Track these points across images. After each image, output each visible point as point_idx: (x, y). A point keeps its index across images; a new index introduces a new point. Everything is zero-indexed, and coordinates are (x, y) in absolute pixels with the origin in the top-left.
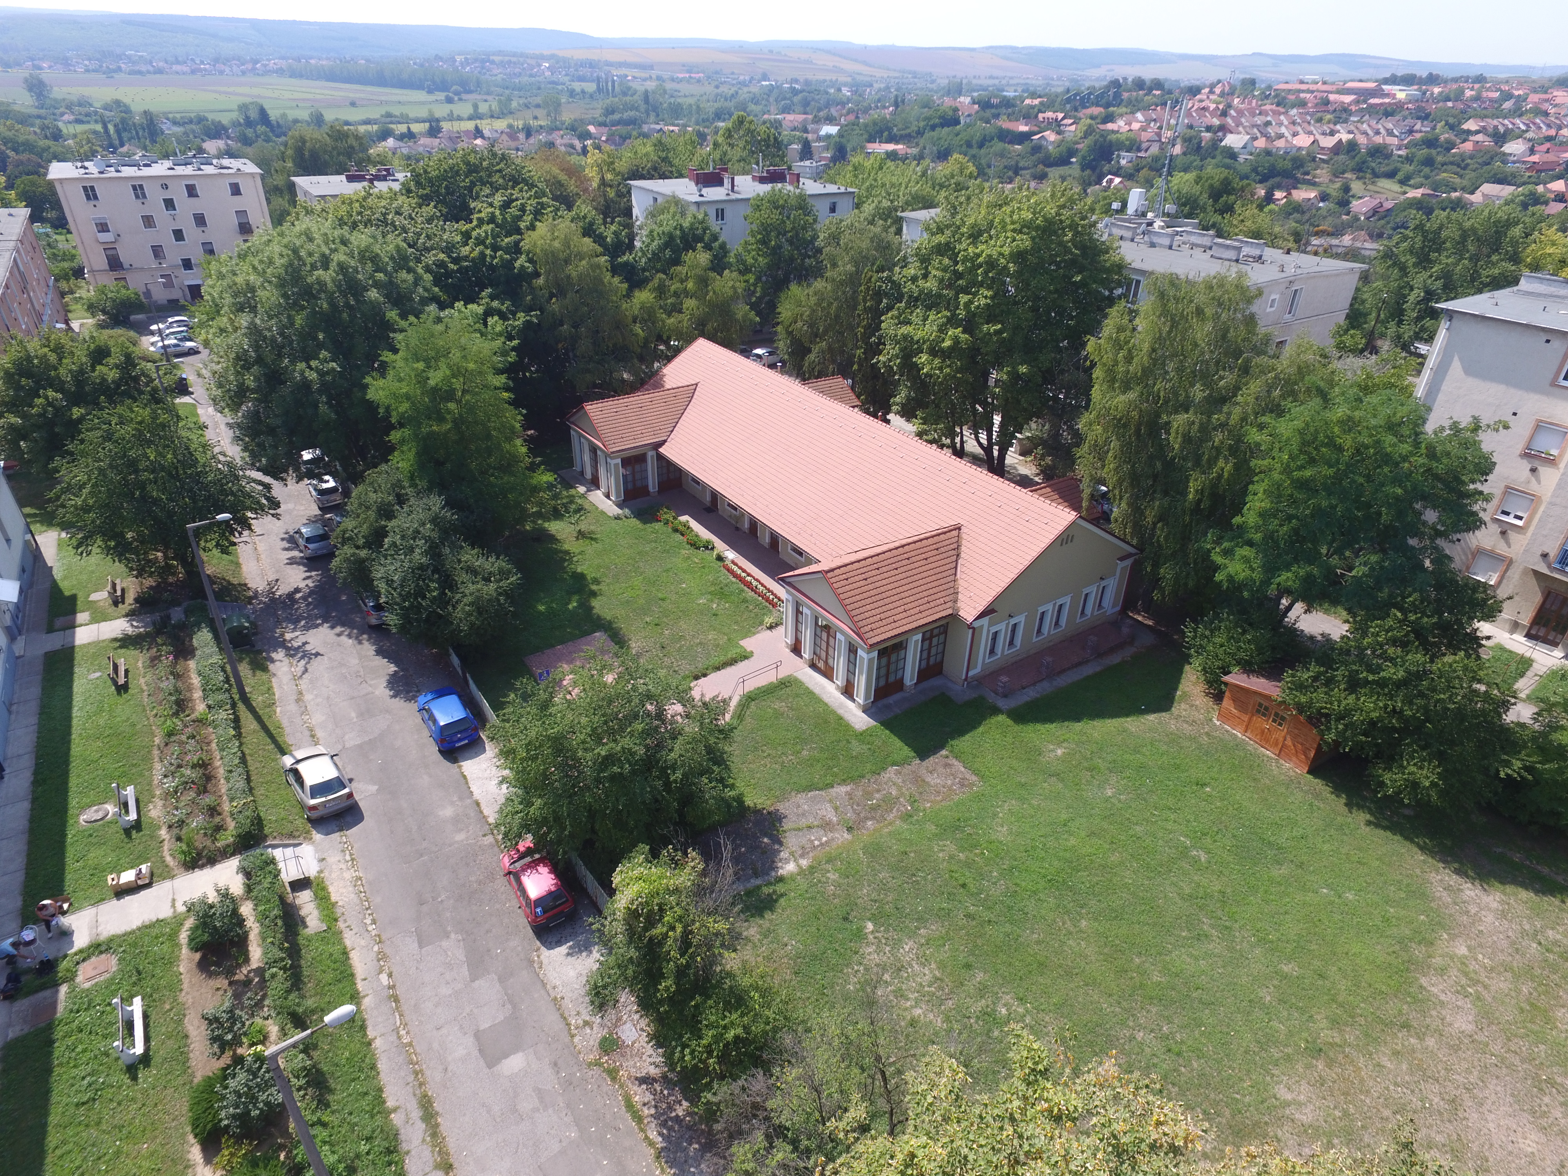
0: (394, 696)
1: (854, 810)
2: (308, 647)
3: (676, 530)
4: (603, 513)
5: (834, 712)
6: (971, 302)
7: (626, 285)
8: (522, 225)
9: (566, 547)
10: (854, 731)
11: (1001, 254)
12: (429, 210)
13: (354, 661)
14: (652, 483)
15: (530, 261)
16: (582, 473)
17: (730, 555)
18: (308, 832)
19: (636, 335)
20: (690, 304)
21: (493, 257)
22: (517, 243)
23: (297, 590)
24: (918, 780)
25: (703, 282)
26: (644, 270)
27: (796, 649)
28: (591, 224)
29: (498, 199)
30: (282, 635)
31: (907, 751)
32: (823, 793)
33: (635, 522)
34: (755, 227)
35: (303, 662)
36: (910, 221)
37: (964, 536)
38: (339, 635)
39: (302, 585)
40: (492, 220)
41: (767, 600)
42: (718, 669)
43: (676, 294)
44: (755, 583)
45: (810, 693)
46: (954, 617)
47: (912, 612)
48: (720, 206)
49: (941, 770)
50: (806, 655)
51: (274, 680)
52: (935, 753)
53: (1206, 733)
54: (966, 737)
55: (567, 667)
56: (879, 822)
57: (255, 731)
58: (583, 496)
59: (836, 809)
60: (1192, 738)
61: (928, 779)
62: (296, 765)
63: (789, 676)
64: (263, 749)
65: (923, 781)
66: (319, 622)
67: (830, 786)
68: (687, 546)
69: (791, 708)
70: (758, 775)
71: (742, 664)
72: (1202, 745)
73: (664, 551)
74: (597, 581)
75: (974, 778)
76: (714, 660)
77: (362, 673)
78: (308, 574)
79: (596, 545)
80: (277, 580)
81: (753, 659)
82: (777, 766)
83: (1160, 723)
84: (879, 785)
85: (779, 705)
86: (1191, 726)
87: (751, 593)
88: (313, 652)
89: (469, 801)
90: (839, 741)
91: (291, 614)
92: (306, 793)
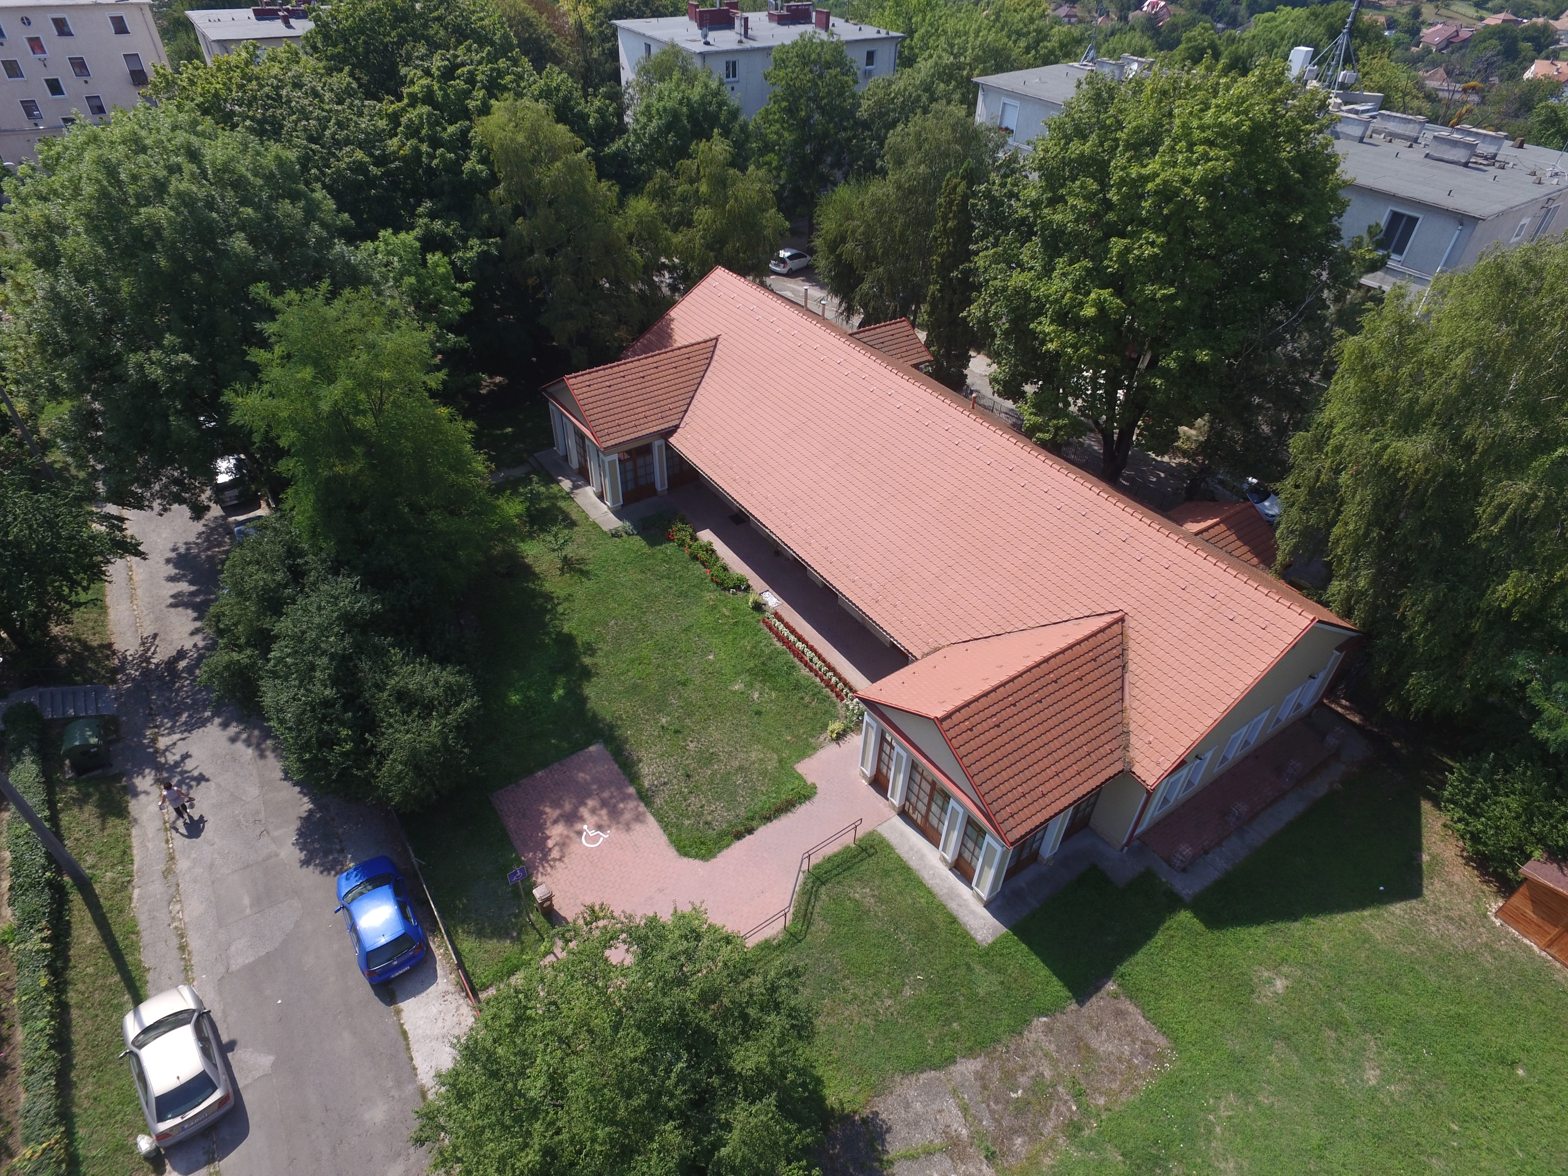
0: (305, 863)
1: (992, 1112)
2: (189, 765)
3: (695, 558)
4: (595, 526)
5: (942, 908)
6: (1128, 250)
7: (616, 188)
8: (471, 104)
9: (548, 587)
10: (976, 945)
11: (1186, 181)
12: (342, 79)
13: (253, 791)
14: (660, 479)
15: (483, 160)
16: (566, 458)
17: (772, 600)
19: (634, 263)
20: (703, 214)
21: (432, 157)
22: (465, 132)
23: (181, 654)
25: (720, 183)
26: (640, 161)
27: (879, 783)
28: (567, 99)
29: (437, 63)
30: (154, 741)
31: (1057, 987)
32: (941, 1074)
33: (638, 542)
34: (778, 90)
36: (987, 89)
37: (1131, 633)
38: (233, 740)
39: (188, 645)
40: (429, 98)
41: (828, 684)
42: (768, 819)
43: (684, 199)
44: (809, 654)
45: (905, 869)
46: (1126, 775)
47: (1067, 774)
48: (731, 58)
49: (1111, 1023)
50: (896, 802)
51: (134, 832)
52: (1098, 989)
53: (1486, 944)
54: (1140, 956)
55: (552, 813)
56: (1032, 1140)
57: (92, 950)
58: (568, 497)
59: (965, 1110)
60: (1469, 957)
61: (1094, 1043)
62: (140, 1047)
63: (871, 834)
64: (102, 987)
65: (1088, 1047)
66: (208, 714)
67: (951, 1060)
68: (713, 586)
69: (880, 900)
70: (842, 1041)
71: (802, 810)
72: (1487, 972)
73: (681, 594)
74: (591, 650)
75: (1162, 1041)
76: (762, 802)
77: (262, 816)
78: (198, 624)
79: (588, 584)
80: (155, 636)
81: (816, 799)
82: (869, 1022)
83: (1413, 922)
84: (1024, 1056)
85: (861, 893)
86: (1459, 927)
87: (805, 671)
88: (196, 773)
89: (410, 1089)
90: (955, 967)
91: (170, 700)
92: (150, 1113)
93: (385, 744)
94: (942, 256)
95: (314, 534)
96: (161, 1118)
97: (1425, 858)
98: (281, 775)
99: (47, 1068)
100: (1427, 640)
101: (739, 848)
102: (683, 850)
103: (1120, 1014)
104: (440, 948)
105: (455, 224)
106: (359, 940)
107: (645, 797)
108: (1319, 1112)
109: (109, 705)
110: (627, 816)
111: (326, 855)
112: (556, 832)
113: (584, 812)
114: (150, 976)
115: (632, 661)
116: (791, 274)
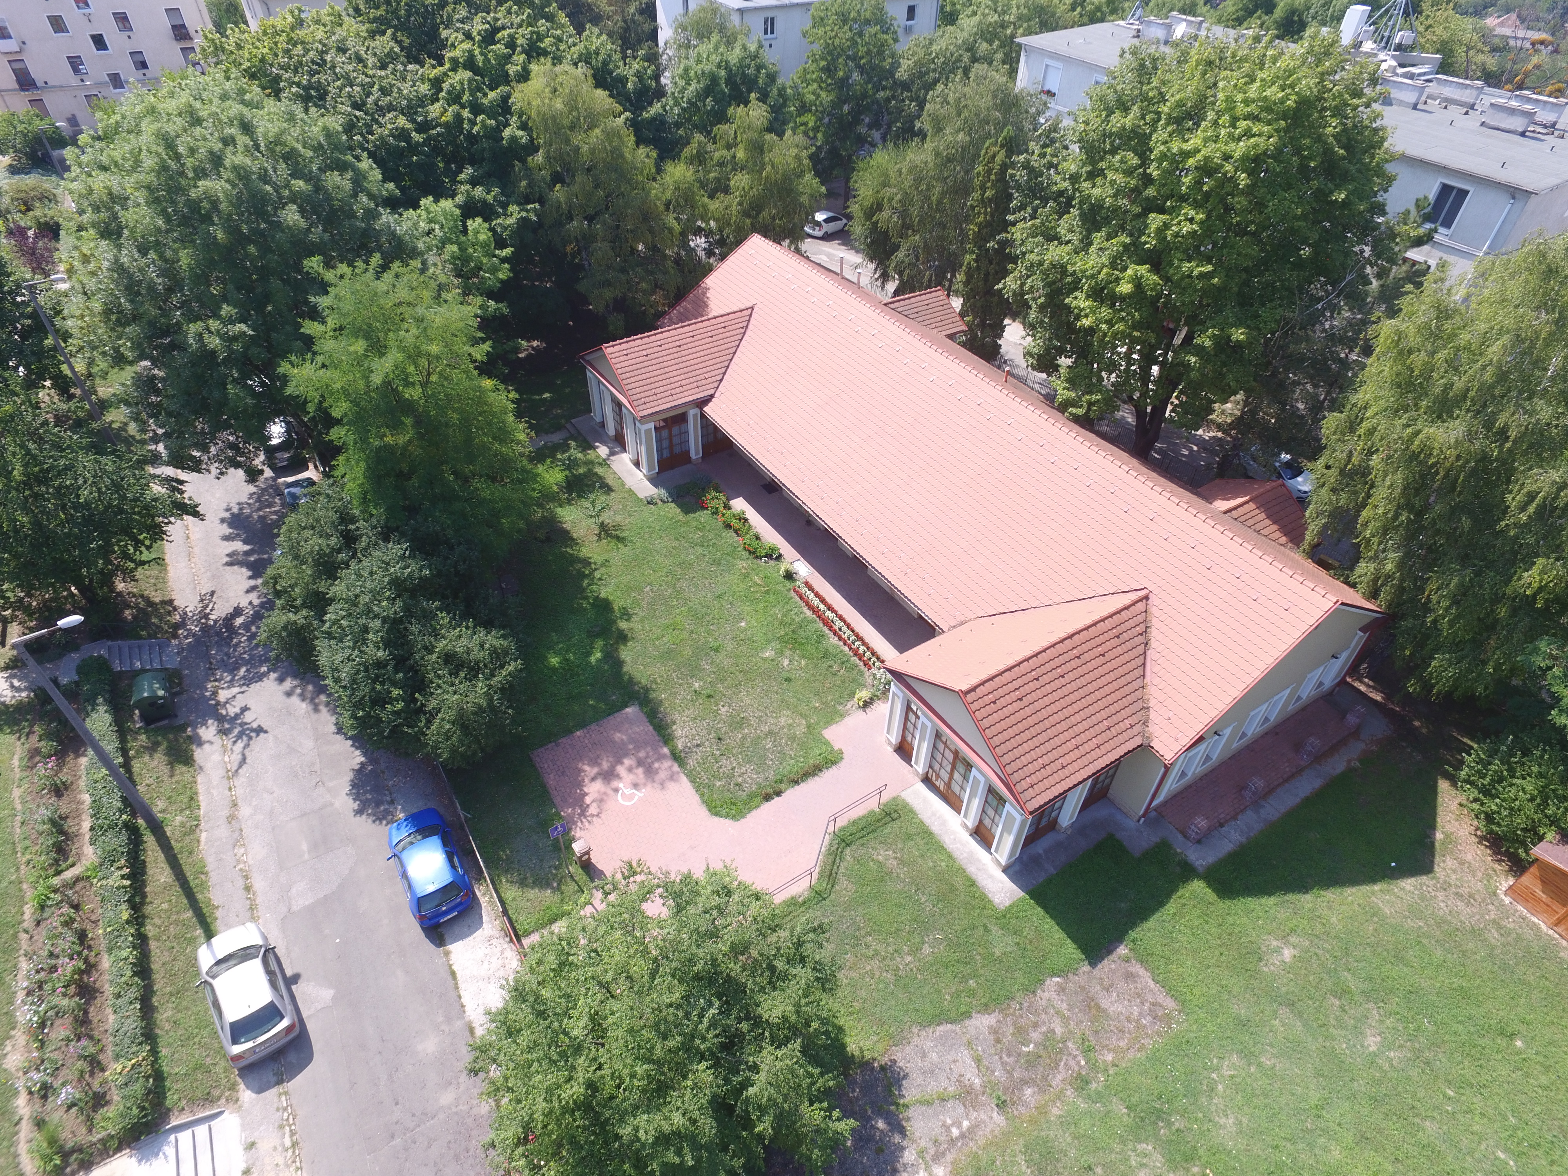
0: (359, 812)
1: (1004, 1064)
2: (248, 717)
3: (728, 526)
4: (631, 492)
5: (961, 871)
7: (654, 154)
8: (512, 69)
9: (585, 552)
10: (994, 908)
11: (1227, 157)
13: (308, 744)
14: (695, 448)
15: (524, 127)
16: (603, 425)
17: (803, 569)
18: (233, 1087)
19: (670, 230)
20: (740, 181)
21: (473, 123)
22: (505, 98)
23: (238, 611)
24: (1093, 1008)
25: (758, 148)
26: (678, 125)
27: (904, 750)
28: (605, 63)
29: (478, 26)
30: (215, 694)
31: (1071, 950)
32: (957, 1028)
33: (672, 509)
34: (817, 48)
35: (240, 745)
36: (1030, 50)
37: (1154, 610)
38: (289, 694)
39: (244, 603)
40: (470, 64)
41: (856, 654)
42: (797, 782)
43: (721, 164)
44: (838, 623)
45: (927, 834)
46: (1144, 749)
47: (1087, 747)
48: (770, 14)
49: (1121, 985)
50: (920, 767)
51: (199, 779)
52: (1110, 952)
53: (1494, 921)
54: (1152, 923)
55: (590, 770)
56: (1042, 1091)
57: (166, 888)
58: (605, 463)
59: (978, 1061)
60: (1476, 933)
61: (1105, 1004)
62: (214, 977)
63: (895, 799)
64: (176, 922)
65: (1098, 1007)
66: (264, 669)
67: (967, 1015)
68: (745, 554)
69: (902, 862)
70: (863, 993)
71: (828, 775)
72: (1493, 948)
73: (716, 562)
74: (626, 615)
75: (1170, 1003)
76: (790, 766)
77: (317, 767)
78: (252, 583)
79: (625, 550)
80: (213, 593)
81: (842, 764)
82: (889, 976)
83: (1423, 898)
84: (1036, 1013)
85: (884, 855)
86: (1468, 904)
87: (834, 640)
88: (255, 725)
89: (459, 1024)
90: (974, 928)
91: (228, 655)
92: (225, 1036)
93: (433, 704)
94: (979, 225)
95: (364, 501)
96: (235, 1041)
97: (1439, 836)
98: (334, 729)
99: (133, 993)
100: (1451, 623)
101: (767, 807)
102: (714, 810)
103: (1130, 977)
104: (484, 895)
105: (496, 190)
106: (410, 886)
107: (676, 757)
108: (1318, 1074)
109: (172, 661)
110: (662, 775)
111: (378, 805)
112: (593, 789)
113: (621, 770)
114: (219, 913)
115: (667, 627)
116: (827, 237)
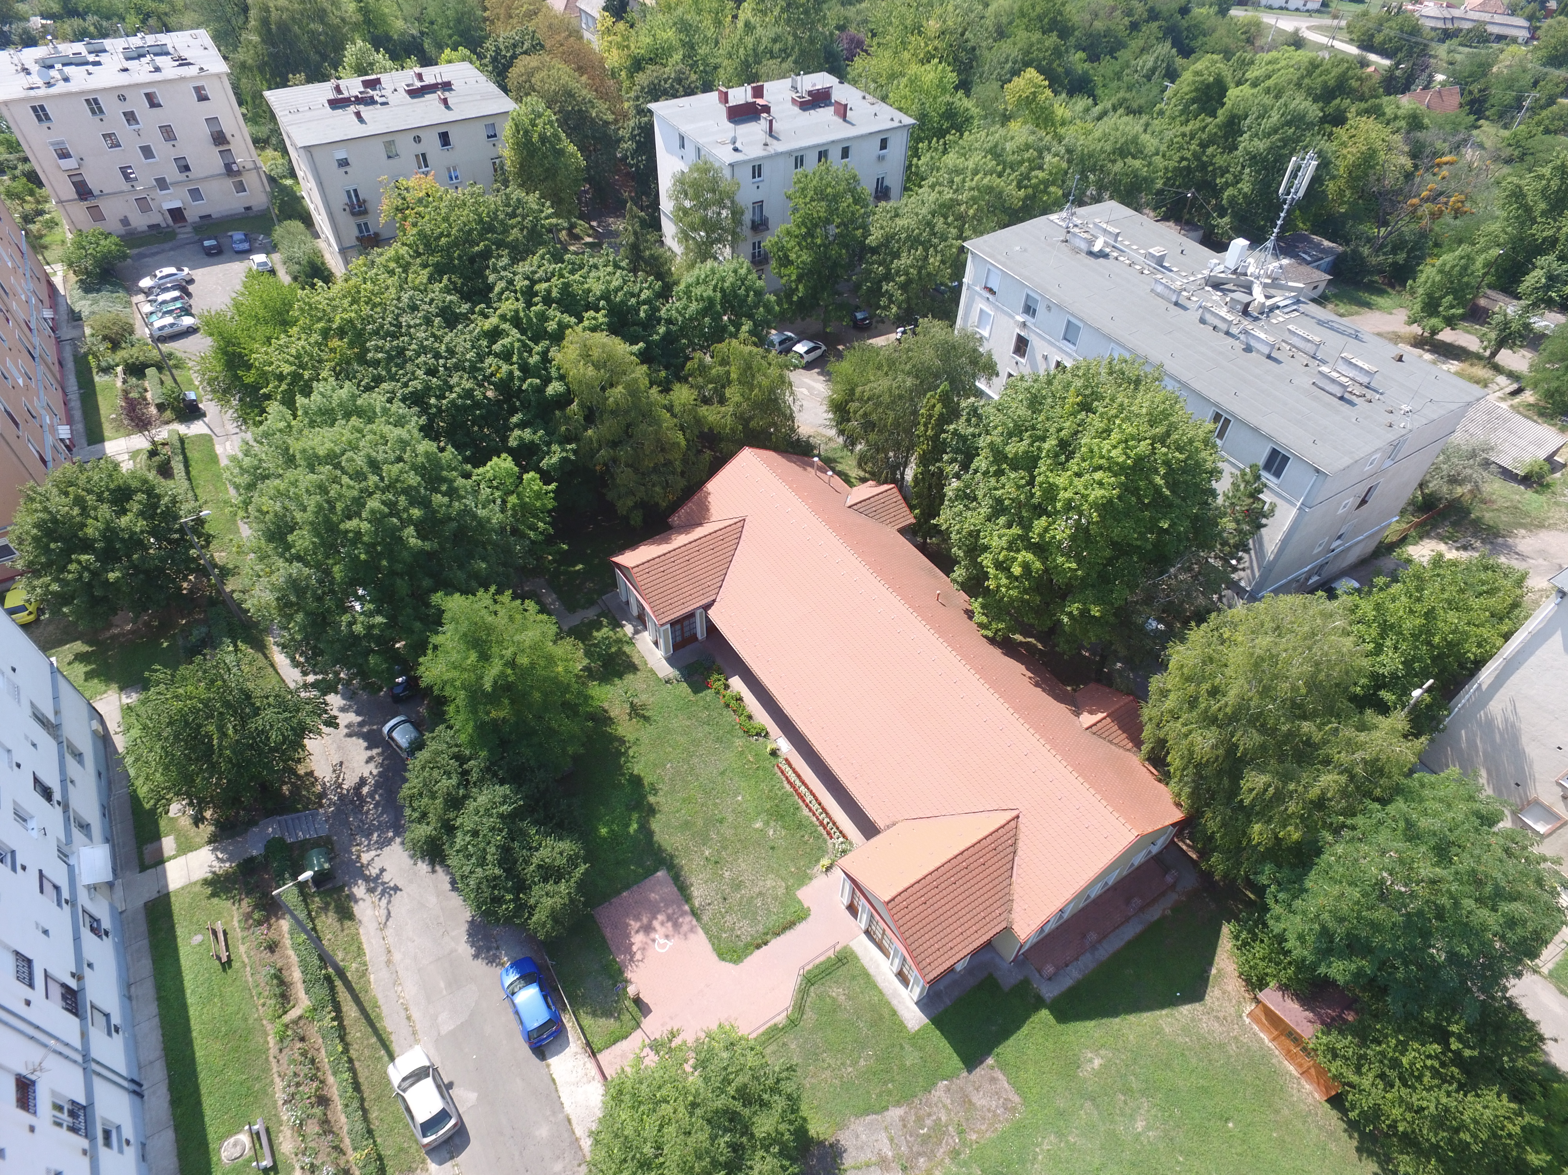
0: (476, 956)
1: (908, 1142)
3: (727, 706)
4: (652, 671)
5: (888, 1004)
9: (620, 731)
10: (908, 1031)
13: (432, 900)
14: (701, 632)
15: (562, 379)
16: (627, 604)
17: (785, 747)
18: (423, 1161)
21: (524, 383)
23: (363, 782)
24: (967, 1102)
27: (852, 909)
30: (359, 857)
31: (956, 1061)
32: (879, 1117)
33: (685, 688)
35: (384, 901)
36: (974, 256)
37: (1021, 826)
39: (366, 773)
41: (822, 823)
42: (777, 934)
44: (809, 798)
45: (866, 975)
46: (1008, 931)
47: (968, 933)
48: (757, 164)
49: (987, 1086)
50: (863, 923)
51: (361, 931)
52: (981, 1062)
53: (1235, 1038)
54: (1011, 1041)
55: (634, 925)
56: (930, 1159)
57: (356, 1020)
58: (630, 642)
59: (891, 1140)
60: (1221, 1046)
61: (974, 1100)
62: (404, 1091)
63: (845, 948)
64: (368, 1046)
65: (970, 1102)
66: (391, 834)
67: (886, 1108)
68: (741, 733)
69: (849, 998)
70: (819, 1094)
71: (800, 928)
72: (1230, 1057)
73: (719, 740)
74: (655, 791)
75: (1016, 1099)
76: (773, 921)
77: (442, 920)
78: (369, 753)
79: (650, 729)
80: (341, 764)
81: (810, 919)
82: (837, 1082)
83: (1193, 1020)
84: (930, 1106)
85: (836, 992)
86: (1222, 1024)
87: (806, 812)
88: (392, 884)
89: (561, 1116)
90: (893, 1046)
91: (361, 821)
92: (418, 1133)
96: (424, 1136)
97: (1214, 971)
98: (449, 887)
99: (355, 1104)
101: (758, 953)
102: (722, 956)
103: (993, 1080)
104: (568, 1021)
105: (541, 432)
106: (522, 1023)
107: (694, 913)
108: (1102, 1147)
109: (324, 830)
110: (685, 928)
111: (488, 950)
112: (638, 939)
113: (656, 924)
114: (393, 1038)
115: (684, 800)
